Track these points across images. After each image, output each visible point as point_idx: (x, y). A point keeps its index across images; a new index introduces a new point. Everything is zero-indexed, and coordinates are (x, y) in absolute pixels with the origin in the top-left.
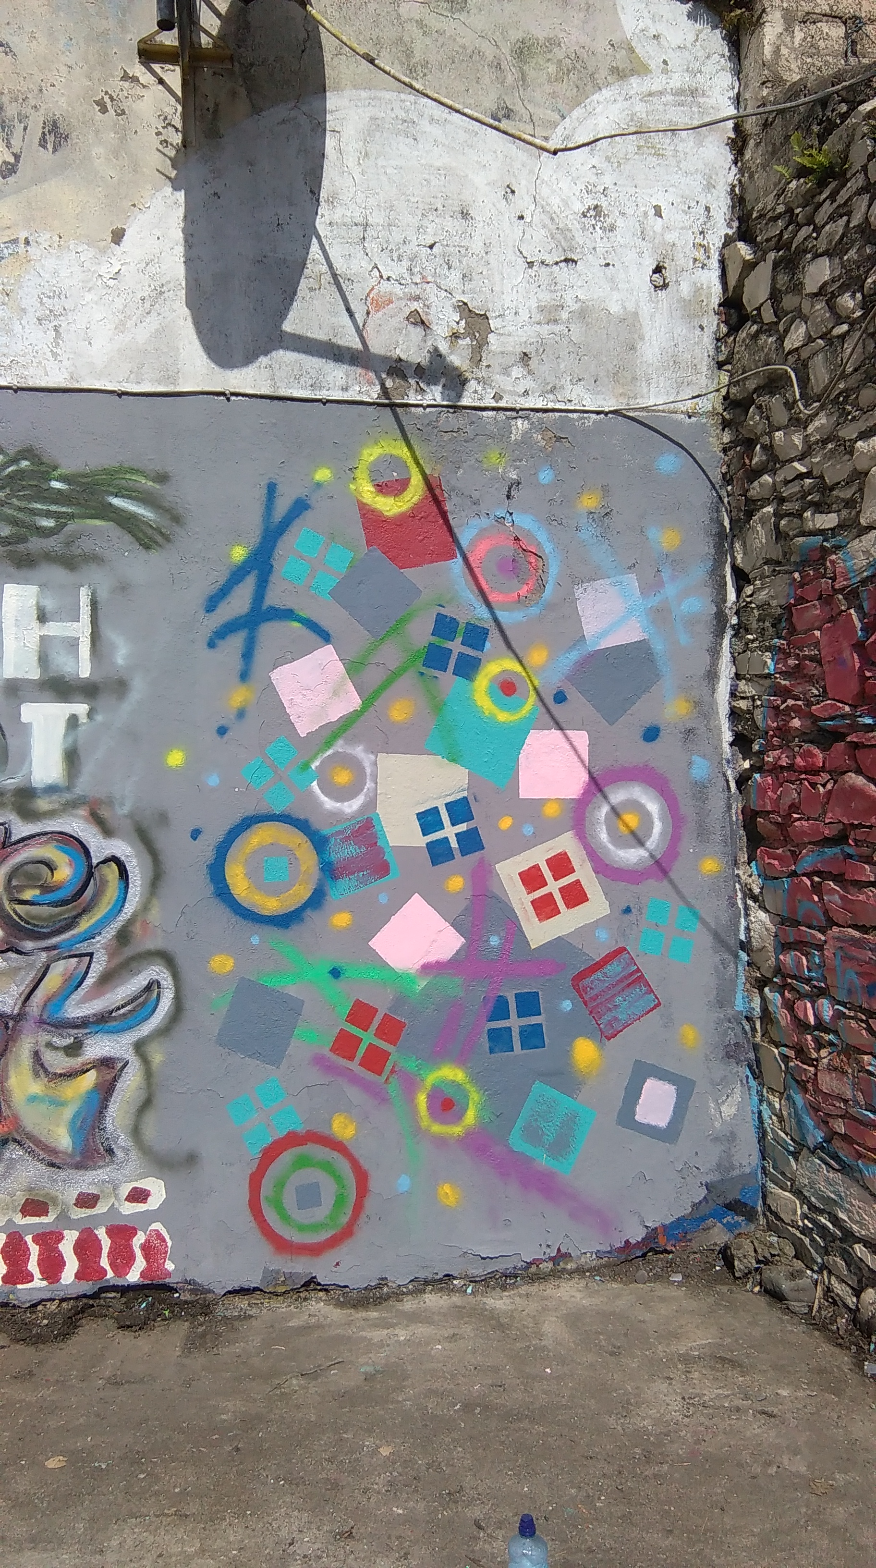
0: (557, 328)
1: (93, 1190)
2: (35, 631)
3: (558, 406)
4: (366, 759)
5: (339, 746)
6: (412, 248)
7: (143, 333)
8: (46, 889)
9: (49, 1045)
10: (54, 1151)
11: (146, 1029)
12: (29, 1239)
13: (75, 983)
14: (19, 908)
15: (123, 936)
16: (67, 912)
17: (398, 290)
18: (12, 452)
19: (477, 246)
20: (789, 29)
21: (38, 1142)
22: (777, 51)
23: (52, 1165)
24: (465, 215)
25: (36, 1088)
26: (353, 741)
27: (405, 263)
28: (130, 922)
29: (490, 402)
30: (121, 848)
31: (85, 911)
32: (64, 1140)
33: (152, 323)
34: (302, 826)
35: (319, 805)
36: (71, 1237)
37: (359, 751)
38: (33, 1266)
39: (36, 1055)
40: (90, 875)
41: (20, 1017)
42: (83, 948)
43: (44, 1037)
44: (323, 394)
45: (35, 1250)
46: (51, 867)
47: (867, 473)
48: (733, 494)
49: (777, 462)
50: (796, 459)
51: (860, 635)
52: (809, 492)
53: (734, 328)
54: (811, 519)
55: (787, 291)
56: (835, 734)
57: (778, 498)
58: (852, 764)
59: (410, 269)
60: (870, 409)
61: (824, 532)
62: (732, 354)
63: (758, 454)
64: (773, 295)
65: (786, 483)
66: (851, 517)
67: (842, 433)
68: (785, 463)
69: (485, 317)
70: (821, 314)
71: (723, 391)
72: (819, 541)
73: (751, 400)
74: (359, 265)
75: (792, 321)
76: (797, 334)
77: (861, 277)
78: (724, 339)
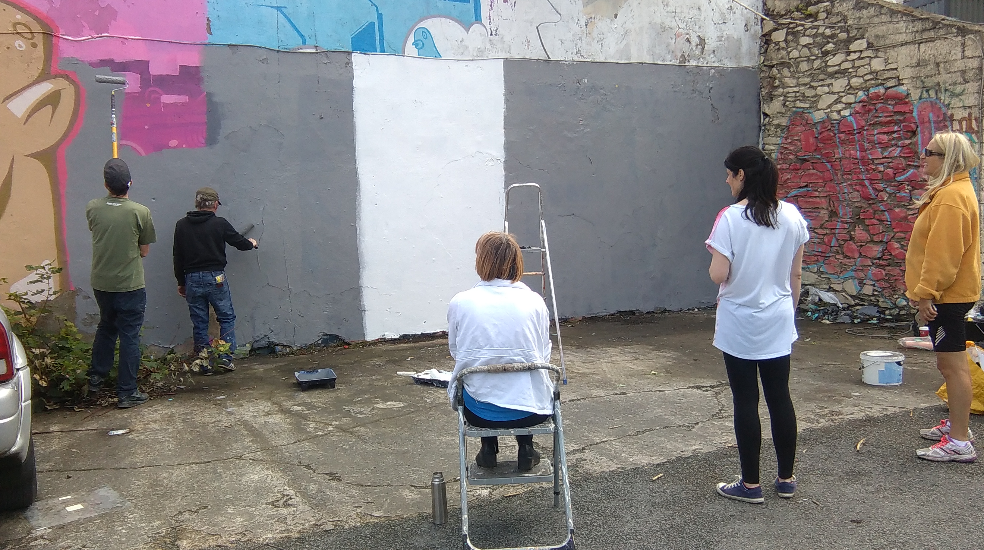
0: (722, 43)
3: (722, 66)
6: (686, 19)
7: (622, 46)
17: (683, 32)
19: (702, 19)
24: (699, 9)
29: (705, 65)
33: (624, 42)
44: (665, 63)
47: (821, 95)
48: (764, 92)
49: (784, 86)
50: (793, 87)
51: (817, 135)
52: (798, 97)
53: (765, 43)
54: (798, 104)
55: (792, 41)
56: (805, 160)
57: (785, 96)
58: (811, 167)
59: (686, 25)
60: (823, 80)
61: (803, 108)
62: (766, 51)
63: (777, 83)
64: (786, 40)
65: (789, 93)
66: (814, 106)
67: (812, 84)
68: (788, 87)
69: (704, 40)
70: (806, 51)
71: (762, 61)
72: (801, 110)
73: (773, 66)
74: (674, 24)
75: (793, 49)
76: (795, 54)
77: (821, 46)
78: (763, 46)
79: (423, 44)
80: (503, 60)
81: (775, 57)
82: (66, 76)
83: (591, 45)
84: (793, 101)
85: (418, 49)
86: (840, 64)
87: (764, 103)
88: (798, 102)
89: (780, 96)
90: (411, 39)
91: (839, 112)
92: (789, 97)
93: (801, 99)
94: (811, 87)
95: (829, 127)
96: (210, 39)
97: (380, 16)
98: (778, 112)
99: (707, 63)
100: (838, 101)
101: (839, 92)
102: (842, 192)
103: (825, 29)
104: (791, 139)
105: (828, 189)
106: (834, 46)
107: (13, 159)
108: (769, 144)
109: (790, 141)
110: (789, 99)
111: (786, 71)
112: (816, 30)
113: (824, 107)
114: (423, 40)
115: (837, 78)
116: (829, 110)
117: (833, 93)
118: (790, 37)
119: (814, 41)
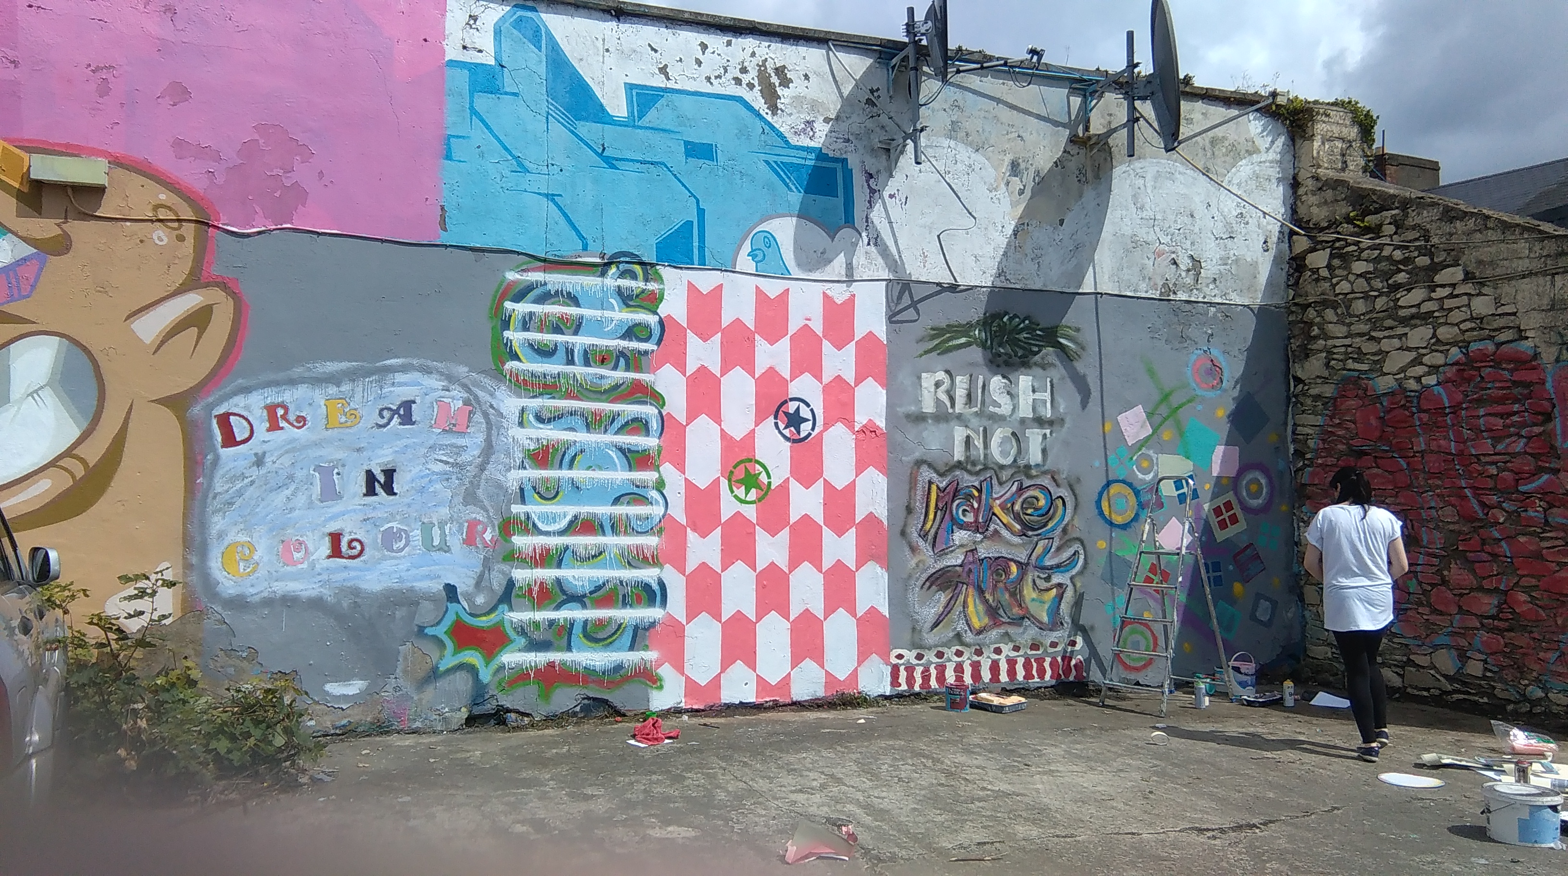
0: (1227, 267)
1: (1057, 641)
2: (1032, 397)
3: (1227, 302)
4: (1154, 456)
5: (1144, 450)
6: (1172, 230)
8: (1036, 509)
9: (1038, 577)
10: (1041, 623)
11: (1074, 572)
12: (1033, 660)
13: (1047, 551)
14: (1027, 517)
15: (1065, 531)
16: (1044, 519)
17: (1167, 249)
18: (1022, 317)
19: (1197, 230)
20: (1323, 143)
21: (1035, 619)
22: (1318, 153)
23: (1041, 629)
24: (1192, 216)
25: (1034, 595)
26: (1148, 448)
27: (1170, 237)
28: (1067, 525)
29: (1200, 299)
30: (1064, 492)
31: (1050, 519)
32: (1045, 619)
33: (1074, 261)
34: (1130, 485)
35: (1137, 476)
36: (1048, 660)
37: (1151, 452)
38: (1034, 672)
39: (1034, 581)
40: (1052, 504)
41: (1028, 564)
42: (1050, 535)
43: (1037, 574)
44: (1138, 294)
45: (1035, 665)
46: (1037, 499)
47: (1388, 352)
48: (1295, 344)
49: (1327, 337)
50: (1342, 338)
51: (1382, 414)
52: (1351, 353)
53: (1296, 270)
54: (1350, 364)
55: (1339, 268)
56: (1364, 453)
57: (1328, 352)
58: (1374, 465)
59: (1171, 239)
60: (1391, 328)
61: (1358, 371)
62: (1297, 283)
63: (1316, 331)
64: (1329, 267)
65: (1335, 347)
66: (1377, 368)
67: (1373, 334)
68: (1333, 338)
69: (1200, 262)
70: (1361, 284)
71: (1291, 298)
72: (1356, 374)
73: (1309, 305)
74: (1151, 237)
75: (1341, 280)
76: (1344, 287)
77: (1386, 276)
78: (1292, 275)
79: (764, 255)
80: (884, 283)
81: (1313, 292)
82: (223, 285)
83: (1021, 264)
84: (1341, 361)
85: (757, 262)
86: (1419, 305)
87: (1294, 362)
88: (1350, 361)
89: (1321, 351)
90: (747, 248)
91: (1418, 379)
92: (1334, 353)
93: (1356, 356)
94: (1372, 338)
95: (1402, 403)
96: (444, 238)
97: (701, 212)
98: (1318, 377)
99: (1204, 297)
100: (1417, 361)
101: (1418, 348)
102: (1427, 506)
103: (1394, 250)
104: (1340, 419)
105: (1403, 501)
106: (1408, 276)
107: (131, 405)
108: (1303, 426)
109: (1338, 421)
110: (1335, 356)
111: (1330, 314)
112: (1378, 252)
113: (1395, 370)
114: (764, 249)
115: (1416, 326)
116: (1402, 375)
117: (1409, 349)
118: (1336, 262)
119: (1375, 269)
